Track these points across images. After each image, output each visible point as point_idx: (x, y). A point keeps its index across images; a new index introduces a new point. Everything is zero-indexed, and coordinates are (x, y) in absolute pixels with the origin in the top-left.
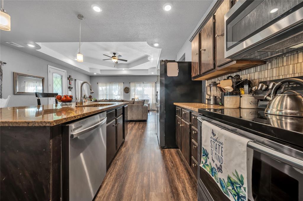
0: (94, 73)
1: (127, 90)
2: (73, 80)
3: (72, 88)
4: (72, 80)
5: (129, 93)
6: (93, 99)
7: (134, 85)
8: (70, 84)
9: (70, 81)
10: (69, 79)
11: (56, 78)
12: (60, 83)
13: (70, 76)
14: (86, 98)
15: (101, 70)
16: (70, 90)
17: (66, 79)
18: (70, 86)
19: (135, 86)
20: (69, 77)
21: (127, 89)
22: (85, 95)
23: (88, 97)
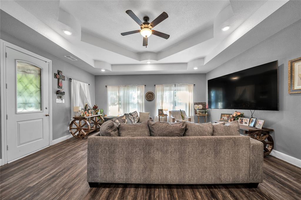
0: (100, 69)
1: (150, 97)
2: (66, 78)
3: (63, 93)
4: (64, 80)
5: (154, 101)
6: (100, 110)
7: (161, 89)
8: (59, 86)
9: (60, 80)
10: (58, 76)
11: (25, 72)
12: (36, 82)
13: (59, 72)
14: (89, 110)
15: (112, 65)
16: (60, 97)
17: (51, 76)
18: (59, 89)
19: (163, 91)
20: (57, 73)
21: (150, 94)
22: (86, 105)
23: (92, 107)
